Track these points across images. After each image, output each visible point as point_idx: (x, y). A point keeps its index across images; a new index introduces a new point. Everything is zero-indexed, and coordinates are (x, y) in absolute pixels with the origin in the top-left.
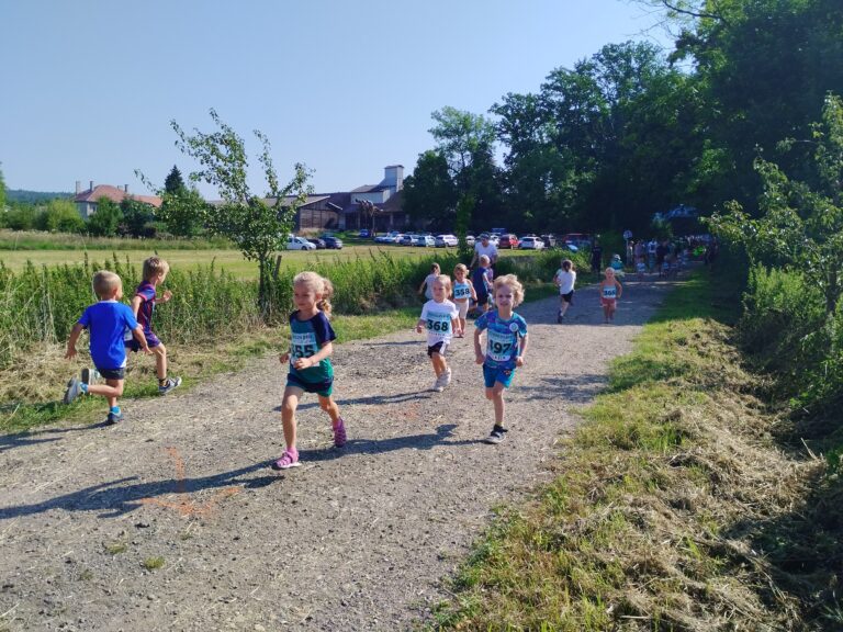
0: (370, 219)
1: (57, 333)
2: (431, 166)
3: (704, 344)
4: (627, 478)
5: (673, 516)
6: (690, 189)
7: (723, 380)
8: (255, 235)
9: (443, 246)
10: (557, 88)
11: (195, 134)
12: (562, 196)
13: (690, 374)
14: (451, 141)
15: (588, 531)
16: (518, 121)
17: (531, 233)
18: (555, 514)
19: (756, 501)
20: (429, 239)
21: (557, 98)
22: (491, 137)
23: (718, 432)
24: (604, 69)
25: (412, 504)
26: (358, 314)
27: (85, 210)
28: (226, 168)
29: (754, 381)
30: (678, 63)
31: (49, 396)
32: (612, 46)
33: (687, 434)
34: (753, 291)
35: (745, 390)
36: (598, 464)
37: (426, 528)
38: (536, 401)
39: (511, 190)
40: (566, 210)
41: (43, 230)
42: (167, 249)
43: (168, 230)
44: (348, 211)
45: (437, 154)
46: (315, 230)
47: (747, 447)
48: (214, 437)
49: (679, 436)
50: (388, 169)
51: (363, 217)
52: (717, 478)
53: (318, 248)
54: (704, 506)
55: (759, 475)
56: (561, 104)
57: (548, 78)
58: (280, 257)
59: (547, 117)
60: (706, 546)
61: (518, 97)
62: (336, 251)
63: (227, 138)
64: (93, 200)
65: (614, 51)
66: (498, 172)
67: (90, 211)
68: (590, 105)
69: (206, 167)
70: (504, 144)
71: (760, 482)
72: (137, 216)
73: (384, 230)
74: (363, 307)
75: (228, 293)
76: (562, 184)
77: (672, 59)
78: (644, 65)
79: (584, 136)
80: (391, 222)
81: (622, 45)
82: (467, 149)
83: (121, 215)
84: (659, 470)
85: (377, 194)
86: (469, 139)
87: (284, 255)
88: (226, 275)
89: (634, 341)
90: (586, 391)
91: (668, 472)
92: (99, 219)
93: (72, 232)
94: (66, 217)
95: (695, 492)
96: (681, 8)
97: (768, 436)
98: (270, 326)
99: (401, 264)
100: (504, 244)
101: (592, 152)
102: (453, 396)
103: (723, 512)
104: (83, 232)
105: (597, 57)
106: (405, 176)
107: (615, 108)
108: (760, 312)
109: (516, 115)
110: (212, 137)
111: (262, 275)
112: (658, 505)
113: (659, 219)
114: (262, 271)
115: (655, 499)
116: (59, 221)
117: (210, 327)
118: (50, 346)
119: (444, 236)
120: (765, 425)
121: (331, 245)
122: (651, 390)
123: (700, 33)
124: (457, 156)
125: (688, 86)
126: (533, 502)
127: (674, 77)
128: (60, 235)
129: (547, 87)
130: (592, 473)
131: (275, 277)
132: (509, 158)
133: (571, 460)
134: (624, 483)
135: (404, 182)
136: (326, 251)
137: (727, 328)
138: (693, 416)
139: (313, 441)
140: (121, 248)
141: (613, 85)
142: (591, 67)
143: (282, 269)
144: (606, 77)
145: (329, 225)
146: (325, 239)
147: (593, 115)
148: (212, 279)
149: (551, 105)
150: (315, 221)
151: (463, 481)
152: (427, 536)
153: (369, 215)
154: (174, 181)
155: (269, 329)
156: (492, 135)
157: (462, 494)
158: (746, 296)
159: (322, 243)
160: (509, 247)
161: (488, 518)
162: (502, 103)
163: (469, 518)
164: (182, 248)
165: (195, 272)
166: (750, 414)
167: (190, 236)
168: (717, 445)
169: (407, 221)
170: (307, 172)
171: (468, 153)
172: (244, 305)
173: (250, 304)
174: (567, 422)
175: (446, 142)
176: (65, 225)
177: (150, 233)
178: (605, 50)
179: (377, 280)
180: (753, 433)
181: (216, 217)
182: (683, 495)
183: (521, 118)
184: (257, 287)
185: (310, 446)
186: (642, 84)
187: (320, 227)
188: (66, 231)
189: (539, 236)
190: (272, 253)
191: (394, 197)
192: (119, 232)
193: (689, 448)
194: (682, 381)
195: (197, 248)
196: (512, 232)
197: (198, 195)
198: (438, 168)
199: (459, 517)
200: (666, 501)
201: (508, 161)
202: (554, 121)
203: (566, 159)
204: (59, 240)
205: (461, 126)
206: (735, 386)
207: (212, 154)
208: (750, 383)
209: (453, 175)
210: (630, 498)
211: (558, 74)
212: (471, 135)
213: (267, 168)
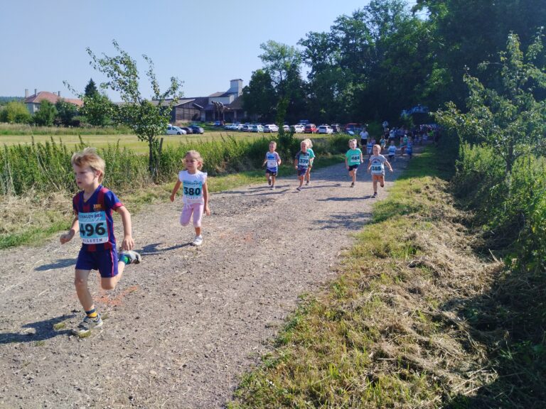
0: (221, 115)
1: (16, 190)
2: (260, 80)
3: (431, 193)
4: (382, 276)
5: (410, 298)
6: (424, 95)
7: (443, 215)
8: (146, 125)
9: (269, 132)
10: (341, 29)
11: (103, 57)
12: (344, 99)
13: (422, 211)
14: (273, 63)
15: (358, 308)
16: (316, 50)
17: (325, 123)
18: (338, 298)
19: (461, 288)
20: (260, 128)
21: (341, 35)
22: (299, 61)
23: (439, 246)
24: (371, 16)
25: (249, 294)
26: (214, 176)
27: (32, 109)
28: (125, 80)
29: (461, 215)
30: (418, 13)
31: (12, 230)
33: (420, 248)
34: (461, 159)
35: (456, 220)
36: (365, 267)
37: (258, 309)
38: (327, 229)
39: (312, 95)
40: (347, 108)
41: (5, 122)
42: (88, 134)
43: (88, 122)
44: (207, 109)
45: (264, 72)
46: (186, 121)
47: (456, 255)
49: (415, 250)
50: (231, 81)
51: (216, 113)
52: (437, 274)
53: (188, 133)
54: (429, 291)
55: (462, 272)
56: (344, 40)
57: (336, 22)
58: (162, 139)
59: (334, 47)
60: (430, 315)
61: (316, 34)
62: (199, 135)
63: (124, 59)
64: (37, 102)
65: (377, 4)
66: (304, 84)
67: (35, 109)
68: (362, 40)
69: (111, 79)
70: (307, 66)
71: (463, 276)
72: (67, 112)
73: (231, 122)
74: (217, 171)
75: (129, 162)
76: (344, 91)
77: (414, 10)
78: (396, 14)
79: (358, 60)
80: (235, 116)
82: (283, 68)
83: (56, 112)
84: (402, 270)
86: (285, 61)
87: (166, 138)
88: (127, 151)
89: (388, 191)
90: (358, 223)
91: (408, 272)
92: (42, 114)
93: (25, 123)
94: (20, 113)
95: (424, 283)
97: (469, 248)
98: (157, 184)
99: (242, 143)
100: (308, 131)
101: (363, 71)
102: (275, 227)
103: (440, 295)
104: (31, 123)
105: (366, 8)
106: (244, 86)
107: (378, 42)
108: (466, 172)
109: (315, 46)
110: (114, 59)
111: (151, 151)
112: (401, 291)
113: (405, 114)
114: (151, 148)
115: (400, 287)
116: (15, 116)
117: (118, 185)
118: (11, 198)
119: (270, 126)
120: (468, 242)
121: (196, 131)
122: (398, 221)
124: (277, 73)
125: (424, 28)
126: (325, 291)
127: (415, 22)
128: (16, 125)
129: (335, 28)
130: (361, 273)
131: (160, 152)
132: (310, 74)
133: (349, 266)
134: (381, 279)
135: (243, 90)
136: (193, 135)
137: (446, 182)
138: (424, 237)
140: (57, 133)
141: (376, 27)
142: (363, 15)
143: (164, 147)
144: (372, 21)
145: (195, 118)
146: (192, 127)
147: (365, 47)
148: (118, 153)
149: (337, 40)
150: (186, 116)
151: (281, 279)
152: (259, 314)
153: (220, 112)
154: (90, 89)
155: (156, 186)
156: (299, 59)
157: (280, 288)
159: (191, 130)
160: (311, 132)
161: (297, 302)
162: (306, 38)
164: (98, 133)
165: (107, 149)
166: (458, 235)
167: (103, 126)
168: (438, 254)
169: (245, 116)
170: (179, 83)
171: (284, 71)
172: (139, 170)
173: (143, 170)
174: (346, 243)
175: (270, 64)
176: (19, 119)
177: (76, 124)
178: (372, 4)
179: (226, 154)
180: (460, 247)
181: (119, 113)
182: (416, 285)
183: (318, 48)
184: (148, 158)
185: (184, 259)
186: (395, 26)
187: (189, 120)
188: (20, 122)
189: (330, 125)
190: (157, 137)
191: (237, 100)
192: (55, 123)
193: (420, 256)
194: (418, 216)
195: (109, 133)
196: (312, 123)
197: (107, 99)
198: (264, 81)
199: (279, 301)
200: (406, 289)
201: (310, 76)
202: (339, 51)
203: (347, 75)
204: (16, 129)
205: (280, 54)
206: (450, 218)
207: (115, 70)
208: (459, 216)
209: (274, 86)
210: (384, 287)
211: (342, 19)
212: (286, 59)
213: (152, 80)
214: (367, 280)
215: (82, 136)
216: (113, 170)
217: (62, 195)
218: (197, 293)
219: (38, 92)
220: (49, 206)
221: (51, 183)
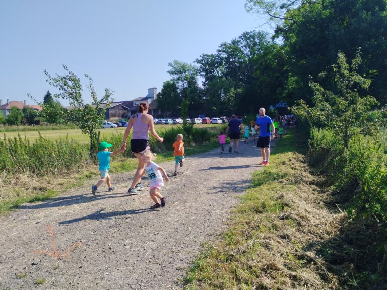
2: (169, 88)
3: (293, 164)
4: (261, 227)
5: (281, 242)
6: (284, 95)
7: (302, 179)
8: (87, 122)
9: (177, 124)
10: (224, 52)
11: (56, 76)
12: (229, 99)
13: (287, 177)
14: (178, 76)
15: (244, 252)
16: (207, 66)
17: (215, 116)
18: (230, 244)
19: (318, 233)
20: (170, 121)
21: (224, 56)
22: (196, 74)
23: (300, 203)
24: (244, 43)
25: (164, 245)
27: (5, 113)
28: (72, 91)
30: (276, 40)
32: (247, 33)
33: (286, 205)
34: (313, 139)
35: (311, 183)
36: (248, 221)
37: (171, 255)
38: (220, 193)
39: (206, 97)
40: (231, 105)
42: (46, 130)
43: (46, 121)
44: (132, 109)
45: (172, 82)
46: (117, 118)
47: (313, 209)
49: (283, 206)
50: (149, 89)
52: (300, 224)
53: (119, 127)
54: (295, 237)
55: (318, 221)
56: (226, 59)
57: (220, 47)
58: (99, 132)
59: (220, 64)
60: (296, 255)
61: (207, 56)
63: (71, 77)
64: (9, 108)
65: (248, 35)
66: (200, 90)
67: (7, 113)
68: (239, 59)
69: (62, 91)
70: (201, 77)
71: (318, 224)
72: (31, 115)
75: (75, 150)
76: (228, 94)
77: (273, 38)
78: (261, 41)
79: (237, 72)
81: (251, 32)
82: (185, 79)
83: (23, 115)
84: (275, 222)
86: (186, 75)
87: (102, 131)
88: (74, 141)
90: (242, 187)
91: (279, 223)
92: (12, 117)
95: (291, 231)
96: (275, 16)
97: (322, 203)
98: (96, 164)
100: (204, 122)
101: (241, 80)
102: (183, 193)
103: (303, 239)
104: (4, 124)
105: (240, 37)
106: (157, 93)
107: (250, 60)
108: (316, 148)
109: (206, 64)
110: (64, 77)
111: (91, 141)
112: (275, 238)
113: (272, 108)
114: (91, 139)
115: (273, 235)
117: (67, 167)
119: (177, 119)
120: (321, 198)
121: (124, 125)
122: (270, 185)
123: (285, 26)
124: (181, 83)
125: (280, 50)
126: (220, 240)
127: (274, 46)
129: (220, 51)
130: (246, 225)
132: (204, 83)
133: (236, 219)
134: (260, 229)
135: (157, 95)
136: (122, 128)
137: (303, 156)
138: (289, 196)
140: (23, 130)
141: (248, 50)
142: (238, 42)
143: (101, 137)
144: (245, 46)
145: (123, 116)
147: (241, 63)
148: (67, 144)
149: (222, 59)
150: (117, 114)
151: (187, 232)
152: (171, 259)
154: (48, 98)
155: (95, 166)
157: (187, 239)
158: (310, 141)
159: (121, 124)
160: (206, 123)
161: (199, 249)
162: (200, 59)
163: (190, 249)
164: (53, 129)
165: (59, 141)
166: (314, 194)
167: (57, 123)
168: (300, 209)
169: (160, 113)
170: (111, 92)
171: (186, 81)
172: (83, 155)
173: (86, 154)
174: (234, 202)
175: (175, 76)
177: (37, 123)
178: (244, 34)
180: (315, 202)
181: (68, 114)
182: (285, 232)
183: (209, 65)
184: (89, 146)
186: (261, 49)
187: (119, 117)
189: (219, 118)
190: (96, 130)
191: (153, 102)
192: (22, 123)
193: (287, 211)
194: (284, 181)
195: (61, 129)
196: (207, 117)
197: (60, 105)
198: (172, 88)
199: (186, 249)
200: (278, 236)
201: (204, 84)
202: (223, 66)
203: (230, 83)
205: (182, 69)
206: (307, 181)
207: (65, 85)
208: (314, 180)
209: (179, 92)
210: (262, 235)
211: (224, 45)
212: (186, 73)
213: (92, 91)
214: (249, 230)
215: (41, 132)
216: (64, 156)
217: (26, 176)
218: (125, 245)
219: (9, 101)
220: (16, 184)
221: (18, 167)
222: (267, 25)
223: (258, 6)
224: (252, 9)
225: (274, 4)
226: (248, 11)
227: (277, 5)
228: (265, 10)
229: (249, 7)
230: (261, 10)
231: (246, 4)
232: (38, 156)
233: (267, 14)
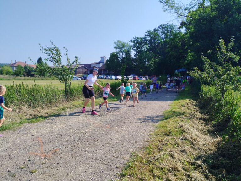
2: (114, 57)
3: (189, 106)
4: (168, 144)
5: (181, 154)
6: (185, 64)
7: (194, 116)
8: (63, 76)
9: (118, 79)
10: (148, 36)
11: (46, 47)
12: (150, 65)
13: (185, 115)
14: (119, 50)
15: (158, 159)
16: (138, 44)
17: (142, 75)
18: (149, 154)
19: (203, 150)
20: (113, 77)
21: (148, 38)
23: (193, 131)
24: (161, 31)
25: (109, 153)
28: (55, 57)
29: (203, 116)
30: (181, 29)
32: (163, 24)
33: (184, 131)
34: (202, 92)
35: (200, 119)
36: (160, 140)
37: (112, 159)
38: (143, 123)
39: (136, 64)
40: (151, 69)
42: (38, 80)
43: (38, 75)
44: (91, 69)
45: (115, 53)
46: (81, 74)
47: (201, 135)
48: (51, 134)
49: (182, 132)
50: (101, 57)
52: (193, 143)
53: (82, 80)
54: (189, 151)
55: (204, 142)
56: (150, 40)
57: (146, 33)
58: (71, 82)
59: (146, 43)
60: (190, 162)
61: (138, 38)
63: (55, 48)
64: (16, 66)
65: (164, 26)
66: (133, 59)
67: (15, 69)
68: (157, 40)
69: (49, 57)
70: (134, 51)
71: (204, 144)
72: (29, 70)
73: (101, 75)
75: (55, 93)
76: (150, 62)
77: (179, 28)
78: (172, 30)
79: (156, 49)
80: (103, 72)
81: (166, 24)
82: (124, 52)
83: (24, 70)
84: (177, 142)
85: (99, 64)
87: (72, 82)
88: (55, 87)
89: (170, 106)
90: (157, 120)
91: (180, 142)
92: (18, 71)
93: (10, 75)
94: (8, 71)
95: (187, 147)
96: (181, 15)
97: (206, 131)
98: (68, 102)
100: (134, 79)
101: (158, 53)
102: (120, 122)
103: (194, 153)
104: (13, 75)
105: (159, 27)
106: (106, 60)
107: (164, 41)
108: (204, 97)
109: (137, 43)
110: (51, 48)
111: (65, 88)
112: (177, 151)
113: (177, 72)
114: (65, 86)
115: (176, 149)
116: (6, 72)
117: (50, 102)
119: (118, 76)
120: (206, 128)
122: (175, 119)
123: (187, 21)
124: (121, 54)
125: (183, 36)
126: (143, 151)
127: (179, 33)
128: (6, 76)
129: (146, 35)
130: (159, 143)
131: (69, 88)
132: (135, 55)
133: (153, 139)
134: (168, 145)
135: (106, 61)
136: (84, 80)
137: (195, 102)
138: (186, 126)
139: (80, 135)
140: (24, 80)
141: (163, 35)
142: (158, 30)
143: (71, 86)
145: (85, 73)
146: (84, 77)
147: (158, 43)
148: (51, 89)
149: (147, 40)
150: (81, 72)
151: (123, 146)
152: (113, 161)
154: (40, 60)
155: (67, 103)
156: (131, 48)
157: (123, 149)
158: (200, 93)
159: (83, 78)
160: (136, 79)
161: (130, 156)
162: (133, 40)
163: (125, 156)
164: (42, 80)
165: (46, 87)
166: (202, 125)
167: (45, 76)
168: (193, 134)
169: (107, 72)
170: (78, 58)
171: (124, 53)
172: (60, 96)
173: (62, 96)
174: (152, 129)
175: (118, 50)
176: (7, 73)
177: (33, 75)
178: (161, 26)
179: (99, 89)
180: (203, 131)
181: (52, 71)
182: (183, 148)
183: (139, 44)
184: (64, 91)
185: (79, 136)
186: (171, 35)
187: (82, 74)
188: (8, 75)
189: (144, 76)
190: (69, 81)
191: (103, 65)
192: (24, 75)
193: (185, 135)
194: (183, 117)
195: (47, 80)
196: (136, 75)
197: (47, 65)
198: (116, 57)
199: (122, 156)
200: (179, 150)
202: (148, 45)
203: (151, 55)
204: (6, 78)
205: (122, 46)
206: (198, 118)
207: (51, 53)
208: (202, 117)
209: (120, 59)
210: (169, 149)
211: (149, 32)
212: (125, 48)
213: (67, 57)
214: (161, 146)
215: (36, 81)
216: (49, 96)
217: (26, 107)
218: (85, 152)
219: (16, 61)
220: (20, 112)
221: (21, 102)
222: (176, 20)
223: (170, 9)
224: (167, 10)
225: (181, 8)
226: (164, 11)
227: (182, 8)
228: (175, 11)
229: (165, 9)
230: (173, 11)
231: (163, 7)
232: (33, 96)
233: (176, 13)
